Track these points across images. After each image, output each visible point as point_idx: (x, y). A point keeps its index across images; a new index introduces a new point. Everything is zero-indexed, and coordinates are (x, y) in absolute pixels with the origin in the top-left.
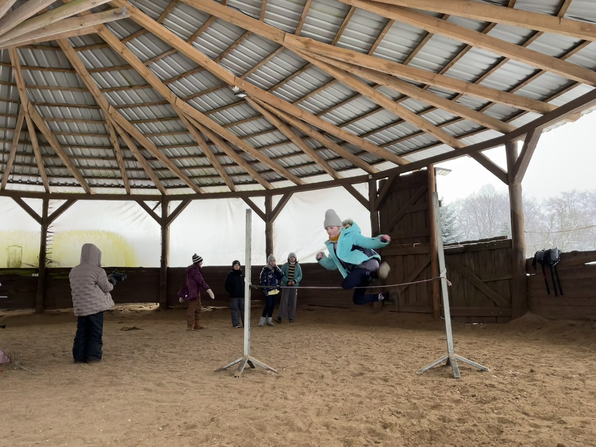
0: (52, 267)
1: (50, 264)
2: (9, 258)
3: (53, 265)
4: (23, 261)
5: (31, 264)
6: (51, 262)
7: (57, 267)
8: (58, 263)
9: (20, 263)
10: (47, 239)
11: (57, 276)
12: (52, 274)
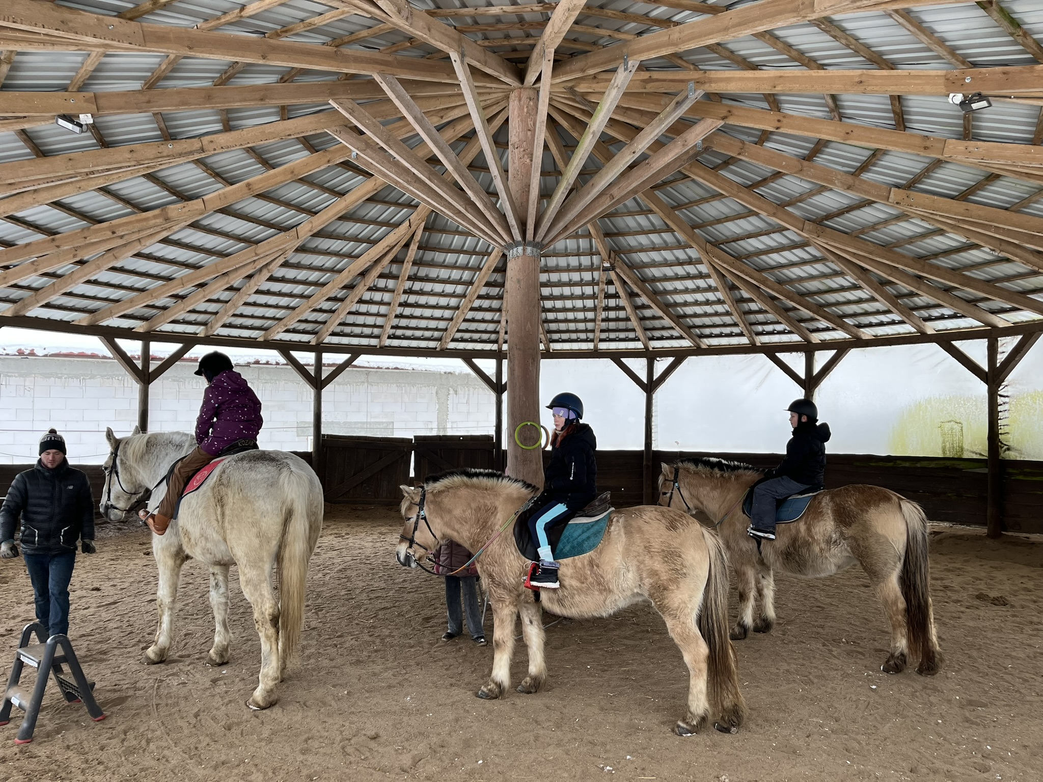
0: (1012, 458)
1: (1007, 452)
2: (944, 442)
3: (1012, 455)
4: (966, 447)
5: (978, 451)
6: (1008, 449)
7: (1018, 459)
8: (1020, 451)
9: (962, 449)
10: (1000, 408)
11: (1019, 474)
12: (1011, 471)
